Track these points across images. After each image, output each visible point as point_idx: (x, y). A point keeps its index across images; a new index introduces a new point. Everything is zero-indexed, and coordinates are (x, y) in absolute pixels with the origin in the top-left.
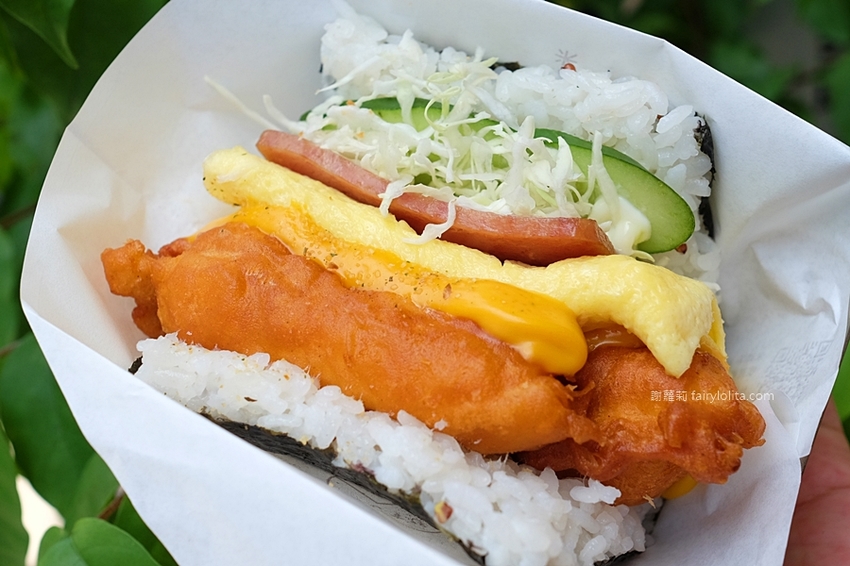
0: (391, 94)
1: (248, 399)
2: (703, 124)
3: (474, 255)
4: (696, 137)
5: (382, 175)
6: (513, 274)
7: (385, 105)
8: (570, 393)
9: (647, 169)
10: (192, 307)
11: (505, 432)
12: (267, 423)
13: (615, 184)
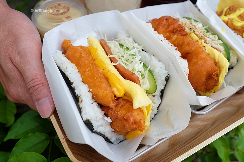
0: (123, 44)
1: (66, 68)
2: (168, 76)
3: (117, 72)
4: (165, 77)
5: (113, 53)
6: (120, 77)
7: (121, 45)
8: (114, 99)
9: (155, 78)
10: (70, 53)
11: (99, 97)
12: (66, 73)
13: (148, 77)
